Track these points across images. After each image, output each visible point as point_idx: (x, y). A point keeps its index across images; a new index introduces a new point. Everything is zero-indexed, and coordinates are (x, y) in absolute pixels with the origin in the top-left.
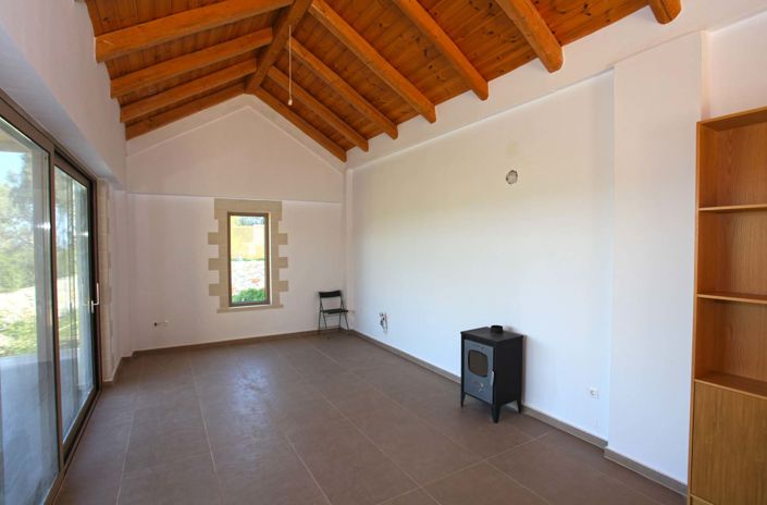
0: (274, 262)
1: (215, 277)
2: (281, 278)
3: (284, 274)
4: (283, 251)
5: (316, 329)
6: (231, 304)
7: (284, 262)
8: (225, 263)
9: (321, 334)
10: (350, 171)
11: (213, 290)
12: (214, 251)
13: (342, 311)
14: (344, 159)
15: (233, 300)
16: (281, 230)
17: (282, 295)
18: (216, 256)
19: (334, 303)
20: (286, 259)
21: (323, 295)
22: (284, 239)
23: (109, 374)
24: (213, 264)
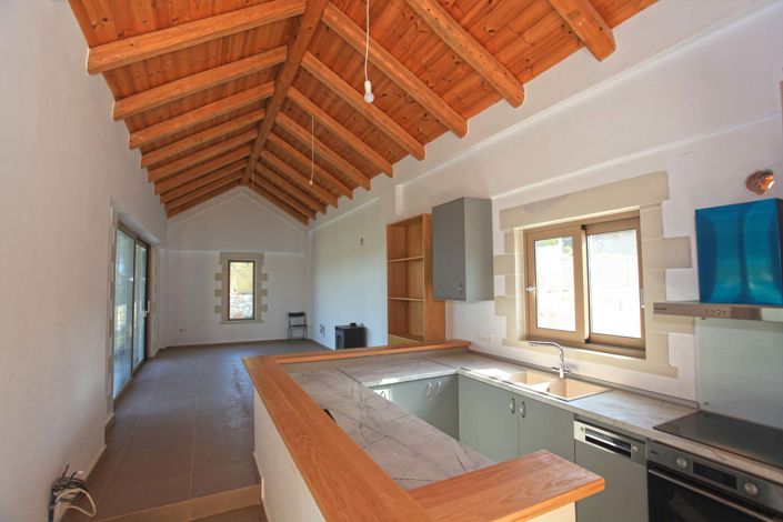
0: (258, 293)
1: (219, 301)
2: (263, 303)
3: (264, 300)
4: (264, 285)
5: (286, 338)
6: (229, 319)
7: (265, 292)
8: (225, 292)
9: (290, 341)
10: (310, 232)
11: (217, 309)
12: (219, 285)
13: (305, 326)
14: (306, 224)
15: (231, 317)
16: (264, 271)
17: (263, 314)
18: (220, 288)
19: (300, 321)
20: (266, 291)
21: (291, 315)
22: (265, 277)
23: (152, 353)
24: (218, 293)
